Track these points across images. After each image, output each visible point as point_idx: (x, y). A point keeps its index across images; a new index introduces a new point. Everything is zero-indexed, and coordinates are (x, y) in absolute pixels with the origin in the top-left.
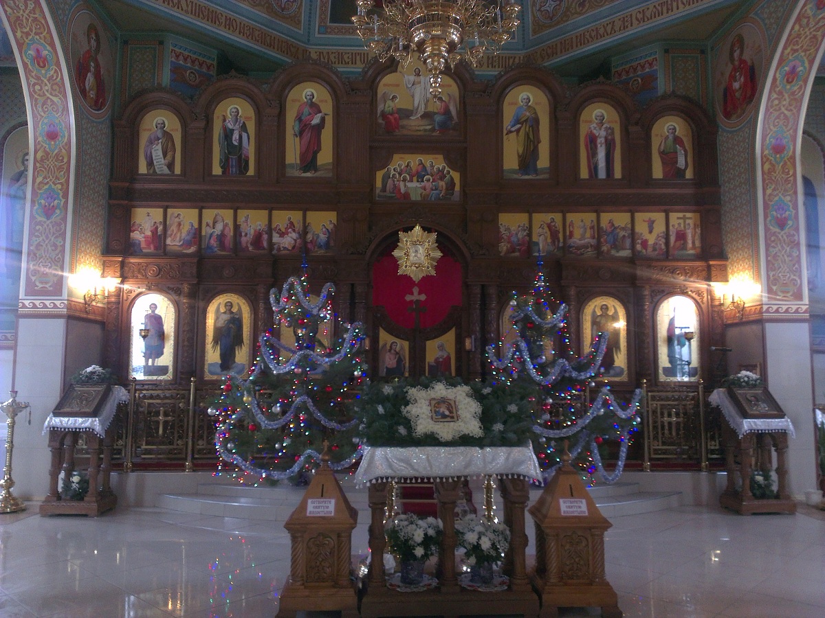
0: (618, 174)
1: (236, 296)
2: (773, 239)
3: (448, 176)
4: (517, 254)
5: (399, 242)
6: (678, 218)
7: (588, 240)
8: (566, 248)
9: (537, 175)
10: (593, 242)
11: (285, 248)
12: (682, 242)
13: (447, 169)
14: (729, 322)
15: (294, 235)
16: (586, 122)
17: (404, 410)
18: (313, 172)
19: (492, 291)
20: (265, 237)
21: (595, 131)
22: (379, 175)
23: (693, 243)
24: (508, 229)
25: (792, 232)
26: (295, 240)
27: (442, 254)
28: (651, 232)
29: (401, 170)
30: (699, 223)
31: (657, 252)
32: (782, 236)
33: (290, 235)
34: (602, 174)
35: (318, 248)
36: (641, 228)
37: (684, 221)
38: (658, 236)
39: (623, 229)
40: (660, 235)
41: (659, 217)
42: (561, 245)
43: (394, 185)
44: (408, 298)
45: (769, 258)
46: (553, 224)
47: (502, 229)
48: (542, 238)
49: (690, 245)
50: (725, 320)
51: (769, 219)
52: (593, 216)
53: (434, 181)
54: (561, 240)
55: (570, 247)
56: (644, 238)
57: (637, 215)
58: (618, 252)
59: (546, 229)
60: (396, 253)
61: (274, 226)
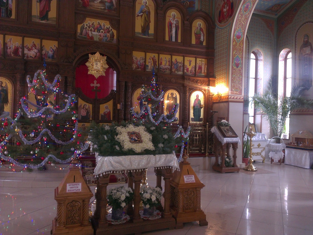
0: (179, 41)
1: (5, 79)
2: (234, 71)
3: (111, 32)
4: (140, 69)
5: (89, 59)
6: (200, 61)
7: (167, 66)
8: (159, 69)
9: (149, 36)
10: (169, 67)
11: (31, 57)
12: (200, 70)
13: (111, 28)
14: (214, 102)
15: (36, 51)
16: (168, 16)
17: (116, 138)
18: (46, 21)
19: (130, 84)
20: (20, 50)
21: (171, 21)
22: (79, 26)
23: (204, 71)
24: (136, 58)
25: (241, 69)
26: (36, 53)
27: (108, 67)
28: (190, 65)
29: (90, 26)
30: (206, 63)
31: (191, 73)
32: (237, 70)
33: (33, 50)
34: (174, 40)
35: (48, 58)
36: (187, 63)
37: (202, 62)
38: (192, 67)
39: (180, 63)
40: (193, 67)
41: (193, 60)
42: (157, 67)
43: (86, 32)
44: (92, 85)
45: (232, 78)
46: (154, 58)
47: (134, 58)
48: (150, 63)
49: (203, 71)
50: (213, 101)
51: (233, 63)
52: (169, 56)
53: (105, 33)
54: (157, 65)
55: (160, 68)
56: (187, 67)
57: (186, 58)
58: (178, 72)
59: (152, 60)
60: (87, 64)
61: (25, 45)
